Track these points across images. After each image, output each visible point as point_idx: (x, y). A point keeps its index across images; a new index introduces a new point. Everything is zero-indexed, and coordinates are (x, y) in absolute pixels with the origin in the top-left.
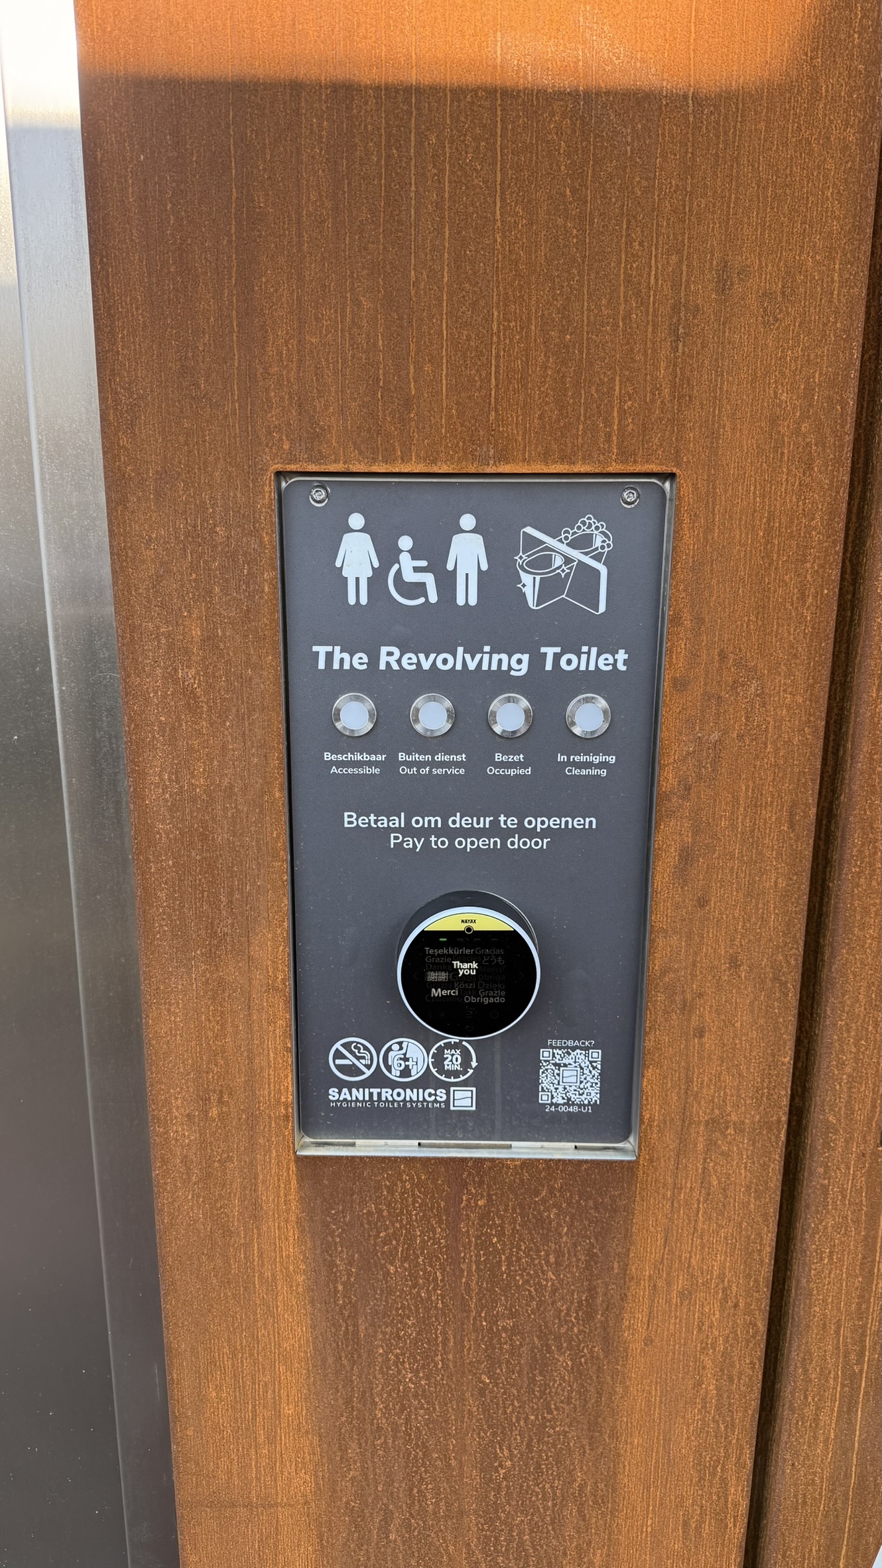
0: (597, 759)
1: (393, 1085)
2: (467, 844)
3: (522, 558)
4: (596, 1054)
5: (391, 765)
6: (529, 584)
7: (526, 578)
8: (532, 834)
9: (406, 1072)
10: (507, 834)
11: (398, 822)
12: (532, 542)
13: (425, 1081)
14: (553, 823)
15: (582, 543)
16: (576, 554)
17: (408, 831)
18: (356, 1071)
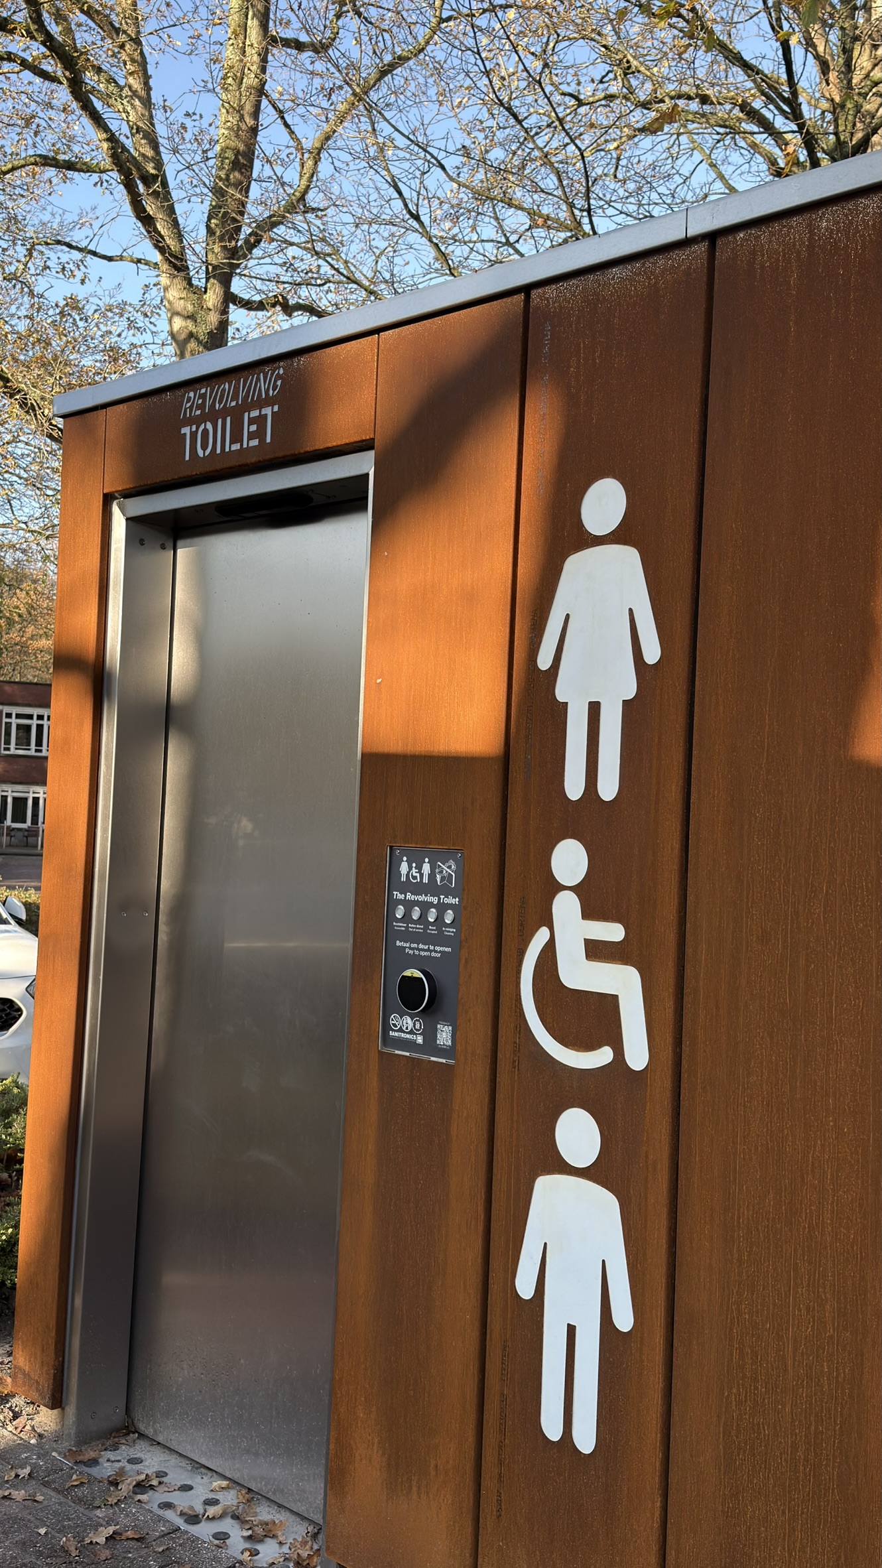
0: (451, 930)
1: (404, 1032)
2: (422, 953)
3: (437, 871)
4: (450, 1028)
5: (407, 927)
6: (438, 877)
7: (438, 876)
8: (436, 952)
9: (407, 1028)
10: (431, 951)
11: (408, 945)
12: (439, 866)
13: (411, 1032)
14: (442, 949)
15: (450, 867)
16: (448, 870)
17: (410, 948)
18: (396, 1026)
